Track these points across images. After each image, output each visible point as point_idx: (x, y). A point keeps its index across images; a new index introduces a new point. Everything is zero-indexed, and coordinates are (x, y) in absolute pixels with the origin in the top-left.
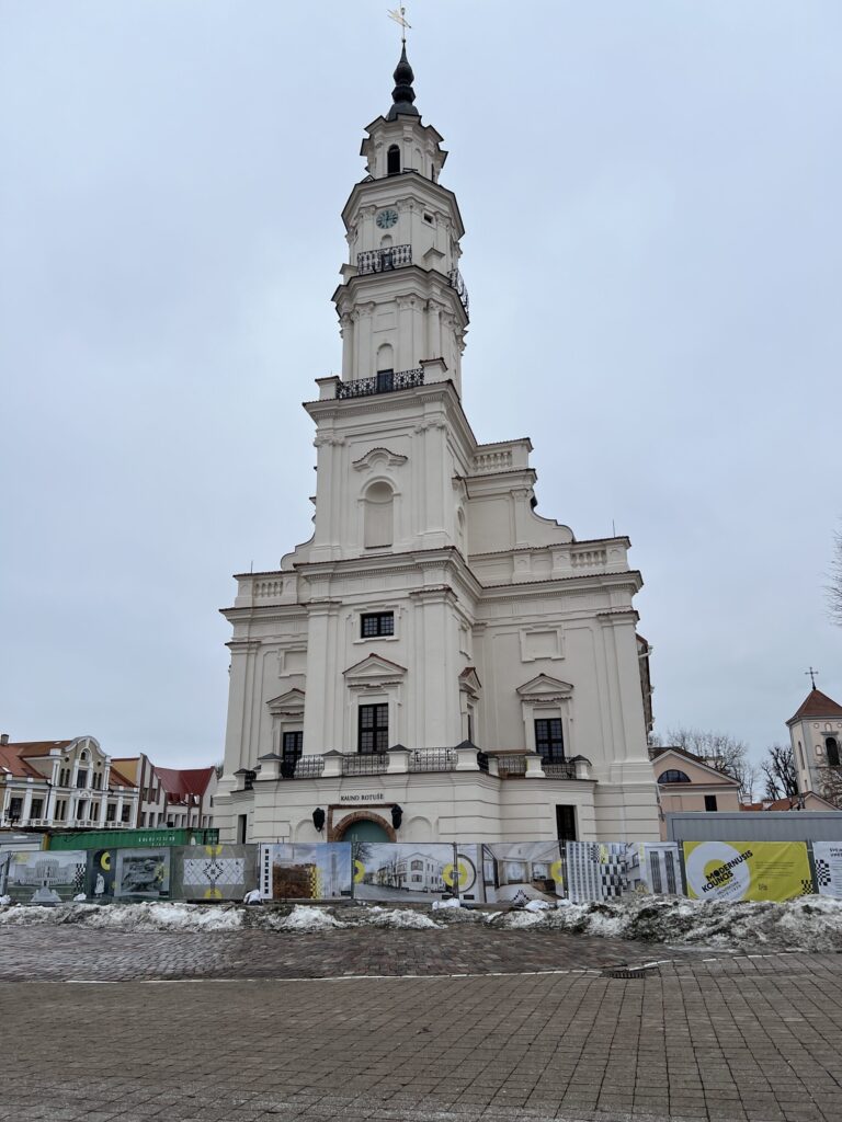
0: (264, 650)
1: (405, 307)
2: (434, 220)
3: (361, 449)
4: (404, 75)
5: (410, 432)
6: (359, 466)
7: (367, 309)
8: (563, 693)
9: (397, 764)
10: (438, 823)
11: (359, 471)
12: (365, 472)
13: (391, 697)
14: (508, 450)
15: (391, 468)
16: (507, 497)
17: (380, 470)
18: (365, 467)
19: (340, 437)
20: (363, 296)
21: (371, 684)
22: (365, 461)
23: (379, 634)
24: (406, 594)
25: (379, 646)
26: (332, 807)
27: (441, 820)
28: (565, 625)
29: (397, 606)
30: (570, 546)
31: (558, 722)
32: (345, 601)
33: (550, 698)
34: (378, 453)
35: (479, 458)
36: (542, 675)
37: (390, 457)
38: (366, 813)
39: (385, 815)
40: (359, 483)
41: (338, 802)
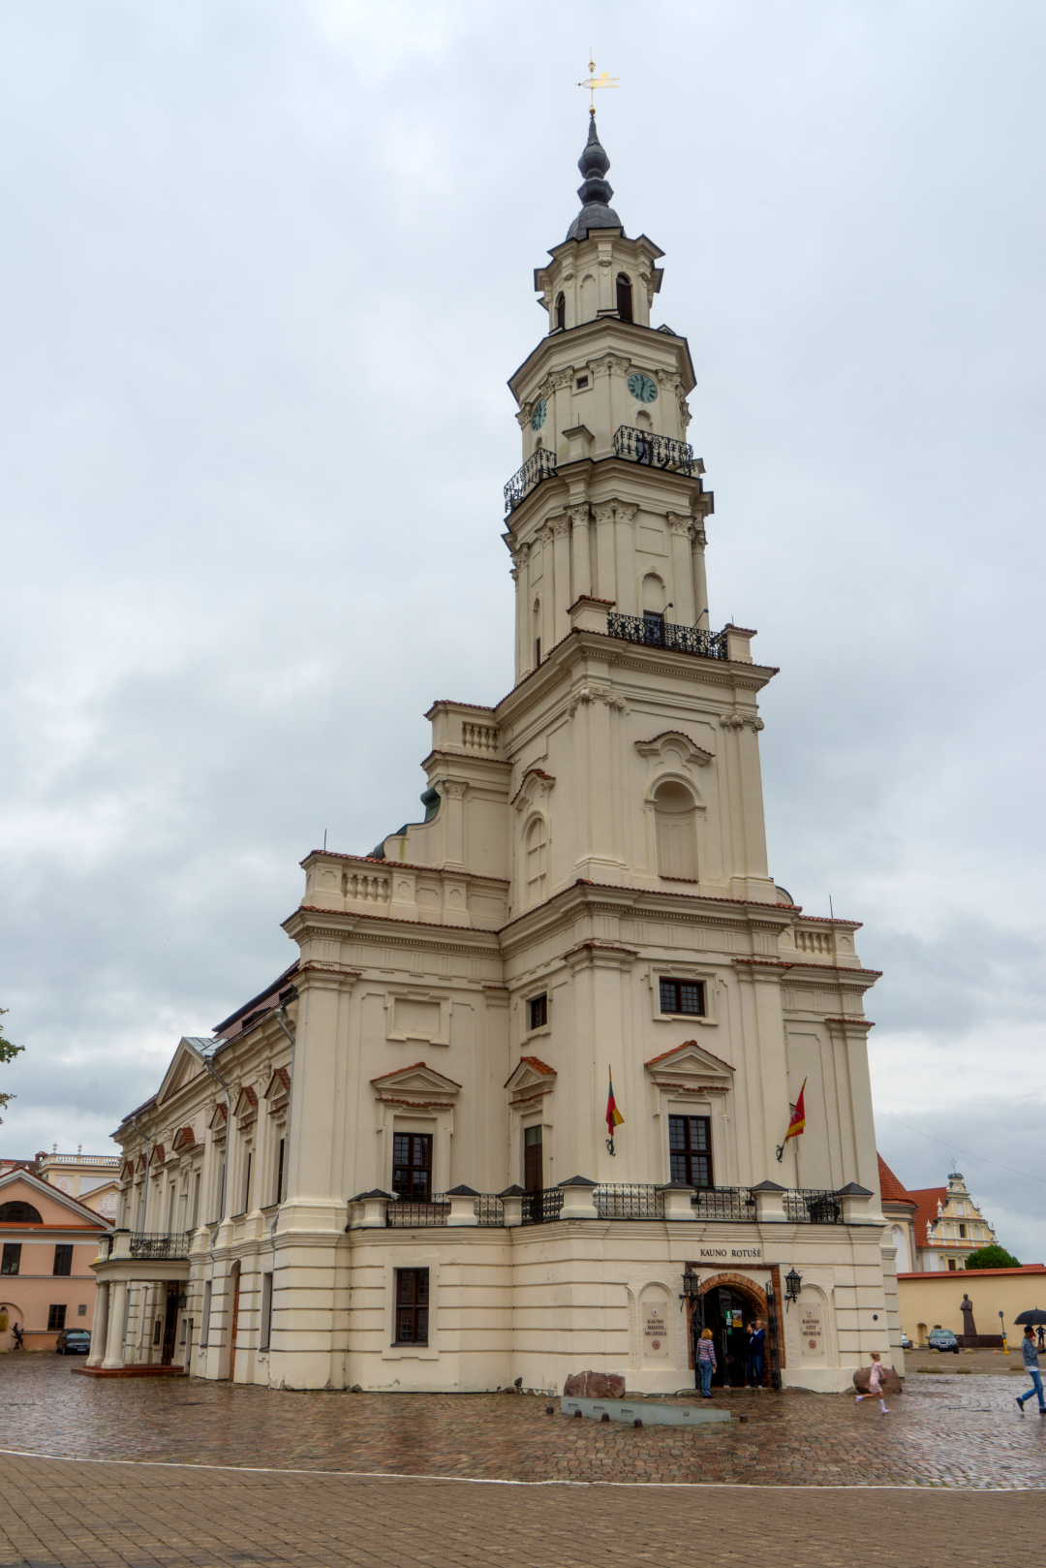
0: (363, 990)
1: (680, 532)
3: (649, 725)
4: (594, 163)
5: (714, 721)
6: (645, 749)
7: (629, 512)
9: (771, 1209)
10: (833, 1291)
11: (644, 756)
12: (653, 760)
13: (715, 1108)
15: (689, 765)
17: (676, 764)
18: (655, 753)
19: (617, 695)
20: (622, 487)
21: (687, 1086)
22: (658, 745)
23: (681, 1011)
24: (727, 960)
25: (687, 1030)
26: (689, 1267)
27: (836, 1290)
29: (712, 975)
32: (644, 953)
34: (675, 739)
37: (693, 750)
38: (735, 1275)
39: (761, 1280)
40: (648, 776)
41: (697, 1258)
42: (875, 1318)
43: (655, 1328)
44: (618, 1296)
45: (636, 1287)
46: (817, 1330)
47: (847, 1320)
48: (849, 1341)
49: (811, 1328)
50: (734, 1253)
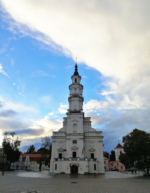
0: (56, 142)
1: (78, 101)
2: (81, 89)
3: (73, 119)
4: (76, 67)
5: (79, 118)
6: (72, 121)
7: (73, 101)
8: (94, 150)
9: (78, 159)
10: (83, 166)
13: (76, 151)
14: (88, 118)
16: (88, 125)
17: (75, 122)
19: (70, 117)
20: (73, 99)
21: (74, 149)
23: (75, 143)
24: (78, 138)
25: (75, 145)
26: (71, 164)
28: (95, 142)
29: (77, 140)
30: (95, 132)
31: (93, 154)
32: (71, 139)
34: (75, 120)
35: (84, 119)
36: (92, 148)
38: (75, 165)
39: (77, 165)
40: (72, 123)
42: (87, 168)
43: (68, 169)
44: (65, 166)
45: (66, 166)
47: (84, 168)
48: (84, 170)
49: (81, 169)
50: (74, 163)
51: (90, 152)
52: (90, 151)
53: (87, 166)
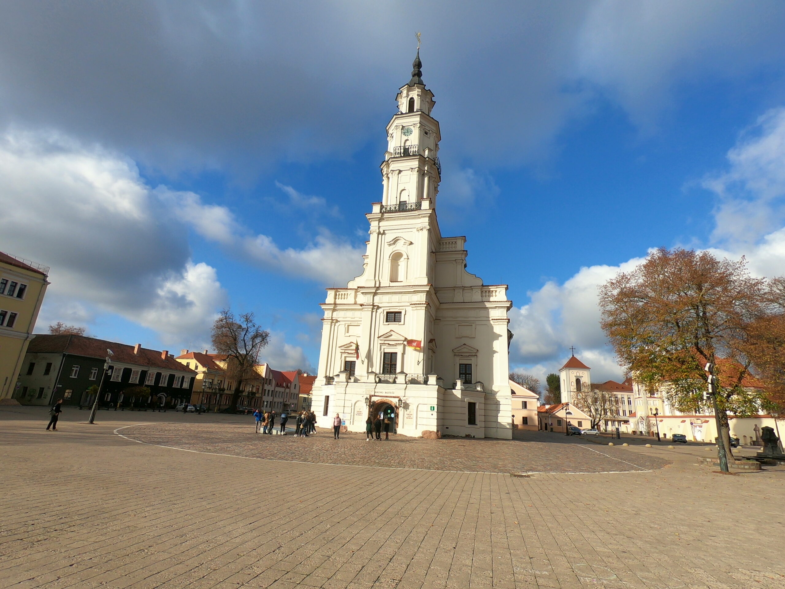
0: (339, 323)
1: (414, 173)
2: (429, 134)
4: (418, 65)
5: (413, 230)
6: (390, 244)
7: (397, 172)
8: (474, 353)
9: (401, 379)
11: (389, 246)
12: (392, 247)
13: (399, 350)
14: (455, 241)
15: (404, 246)
16: (454, 262)
17: (398, 247)
18: (392, 245)
19: (381, 230)
20: (395, 166)
21: (390, 344)
22: (392, 242)
23: (395, 321)
24: (408, 304)
25: (393, 326)
26: (371, 396)
27: (419, 405)
28: (476, 323)
29: (403, 309)
30: (481, 287)
31: (470, 366)
32: (380, 305)
33: (468, 354)
34: (398, 239)
35: (441, 243)
36: (464, 344)
37: (404, 241)
38: (386, 399)
39: (395, 401)
40: (388, 251)
41: (373, 394)
42: (432, 415)
43: (359, 413)
45: (354, 402)
46: (412, 417)
47: (421, 415)
48: (421, 421)
49: (409, 416)
50: (386, 393)
51: (457, 359)
52: (457, 353)
53: (432, 408)
